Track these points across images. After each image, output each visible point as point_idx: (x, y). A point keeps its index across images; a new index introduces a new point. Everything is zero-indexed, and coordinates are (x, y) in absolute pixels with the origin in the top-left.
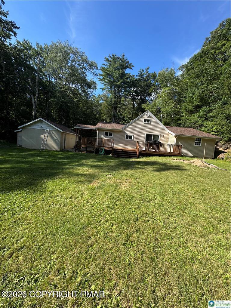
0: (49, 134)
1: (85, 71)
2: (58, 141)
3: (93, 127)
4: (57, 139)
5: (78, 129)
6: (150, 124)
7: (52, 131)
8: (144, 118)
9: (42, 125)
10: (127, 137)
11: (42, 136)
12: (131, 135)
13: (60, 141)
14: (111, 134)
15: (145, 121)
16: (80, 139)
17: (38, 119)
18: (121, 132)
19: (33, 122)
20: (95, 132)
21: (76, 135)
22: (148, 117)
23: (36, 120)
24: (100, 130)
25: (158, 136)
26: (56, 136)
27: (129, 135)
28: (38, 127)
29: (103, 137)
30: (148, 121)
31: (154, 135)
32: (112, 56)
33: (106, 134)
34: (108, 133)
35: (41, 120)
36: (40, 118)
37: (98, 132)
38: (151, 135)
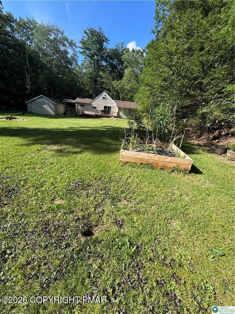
0: (48, 105)
1: (66, 48)
2: (54, 109)
3: (73, 101)
4: (53, 108)
5: (65, 102)
6: (106, 100)
7: (49, 103)
8: (102, 97)
9: (43, 99)
10: (93, 107)
11: (44, 106)
12: (95, 106)
13: (55, 109)
14: (84, 106)
15: (103, 98)
16: (66, 108)
17: (41, 96)
18: (90, 104)
19: (38, 97)
20: (74, 104)
21: (64, 106)
22: (105, 96)
23: (39, 96)
24: (78, 103)
25: (111, 107)
26: (52, 106)
27: (94, 106)
28: (41, 100)
29: (80, 108)
30: (105, 98)
31: (109, 107)
32: (90, 30)
33: (81, 105)
34: (83, 105)
35: (42, 96)
36: (42, 95)
37: (76, 104)
38: (107, 107)
